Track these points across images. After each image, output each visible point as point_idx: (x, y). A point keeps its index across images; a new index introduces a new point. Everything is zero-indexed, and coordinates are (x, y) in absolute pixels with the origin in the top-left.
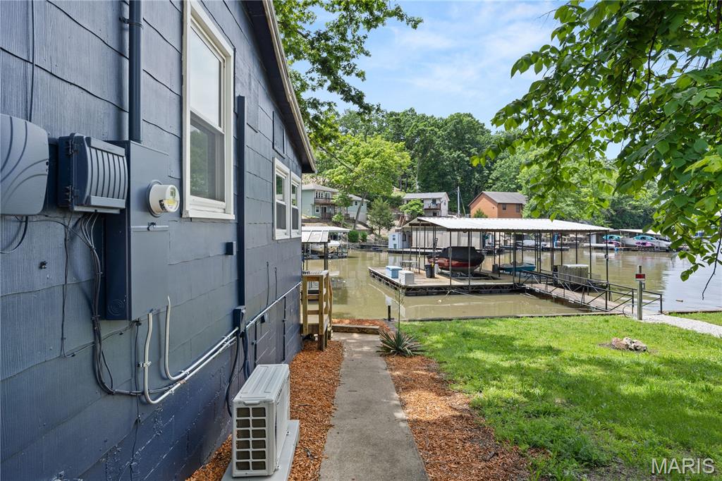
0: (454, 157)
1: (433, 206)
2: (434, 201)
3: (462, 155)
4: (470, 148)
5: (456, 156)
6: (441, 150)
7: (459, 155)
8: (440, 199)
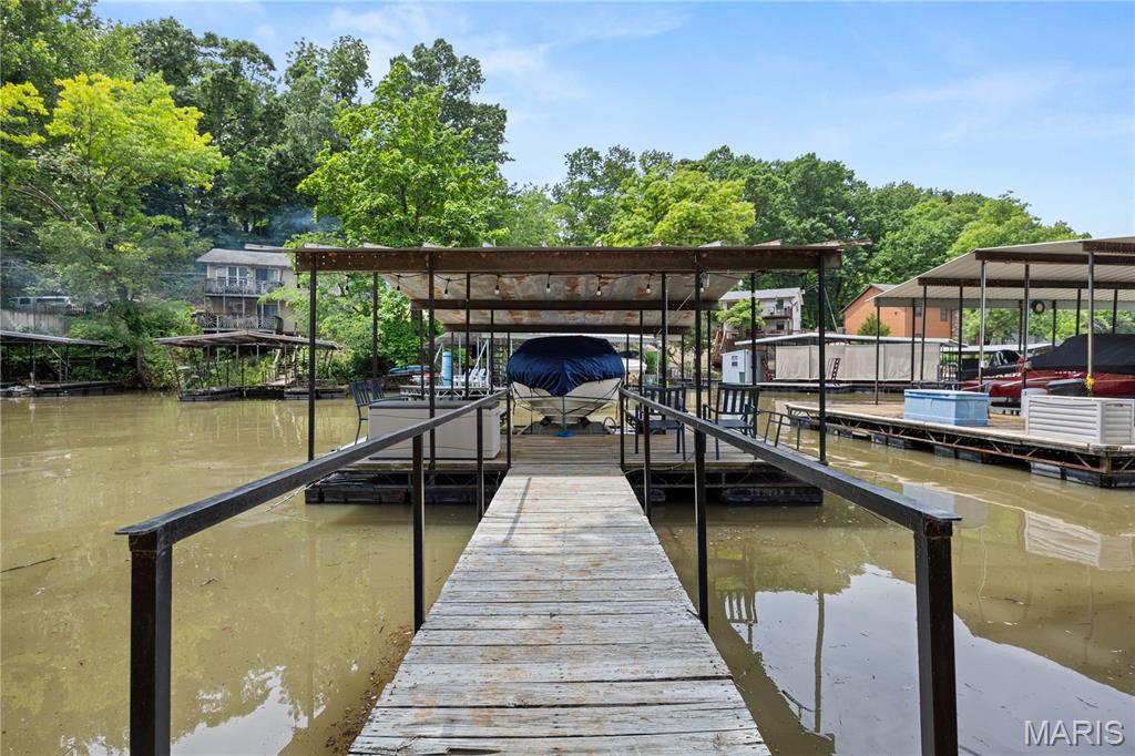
0: (804, 229)
1: (777, 313)
2: (780, 302)
3: (820, 224)
4: (834, 214)
5: (808, 226)
6: (782, 216)
7: (813, 225)
8: (790, 299)
